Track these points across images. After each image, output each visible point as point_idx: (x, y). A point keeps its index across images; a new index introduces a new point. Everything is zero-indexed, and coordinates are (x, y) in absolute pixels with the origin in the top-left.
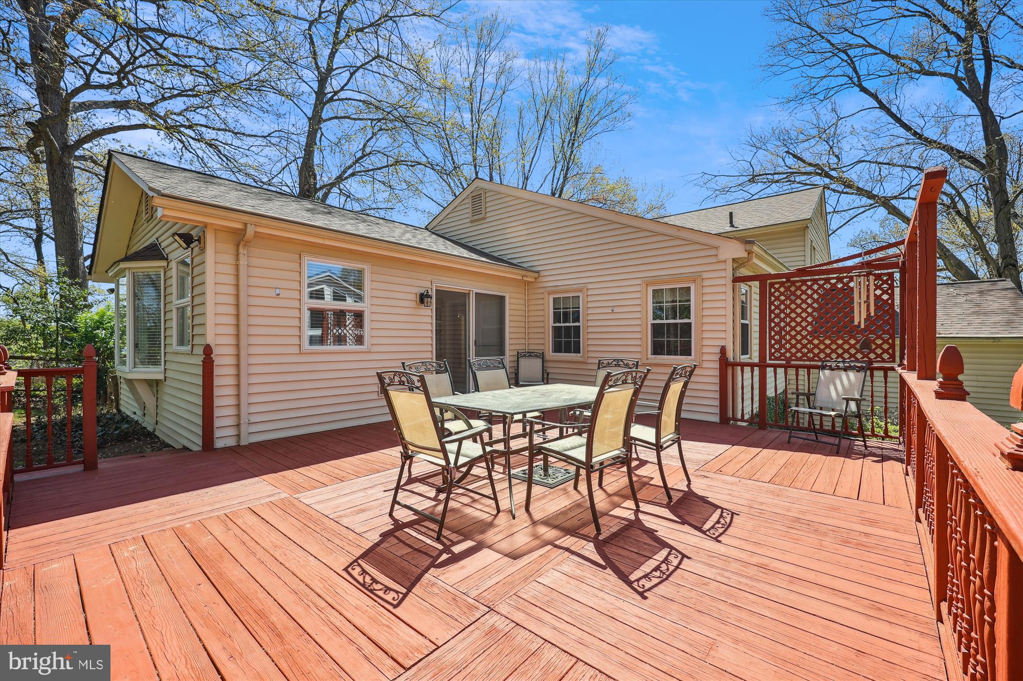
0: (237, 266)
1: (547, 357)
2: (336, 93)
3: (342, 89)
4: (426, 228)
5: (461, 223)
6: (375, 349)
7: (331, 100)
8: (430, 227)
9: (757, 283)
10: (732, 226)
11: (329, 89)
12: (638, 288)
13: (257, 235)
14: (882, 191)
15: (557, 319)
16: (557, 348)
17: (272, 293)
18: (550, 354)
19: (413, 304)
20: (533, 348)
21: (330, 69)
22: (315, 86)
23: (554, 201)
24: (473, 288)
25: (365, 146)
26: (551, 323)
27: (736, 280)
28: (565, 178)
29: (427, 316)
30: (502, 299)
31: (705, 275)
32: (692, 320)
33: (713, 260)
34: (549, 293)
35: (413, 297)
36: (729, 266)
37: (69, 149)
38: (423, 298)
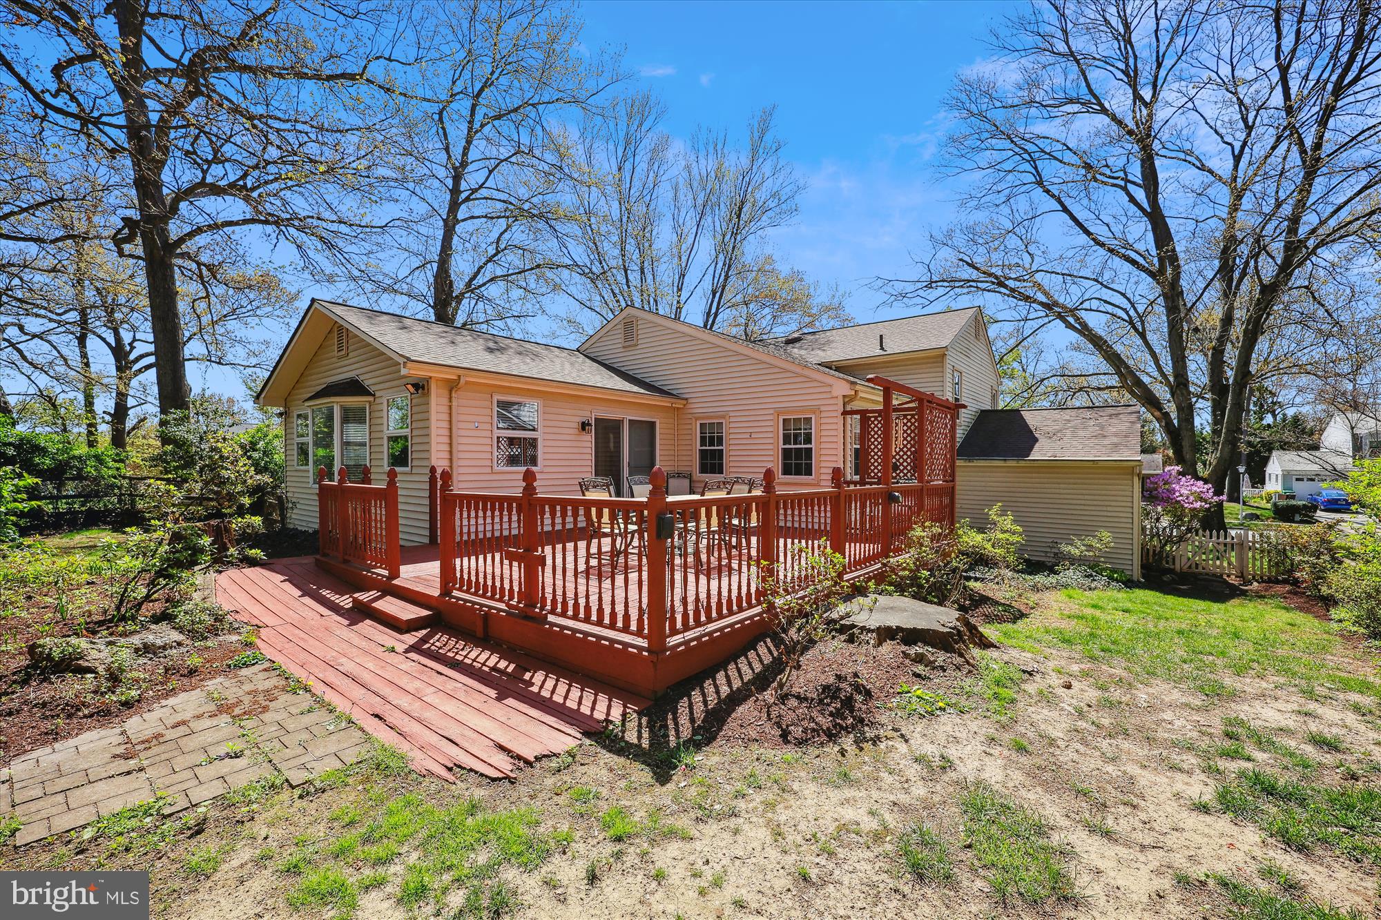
0: (450, 407)
1: (694, 478)
2: (474, 191)
3: (481, 187)
4: (578, 350)
5: (613, 349)
6: (546, 470)
7: (467, 199)
8: (582, 349)
9: (858, 417)
10: (882, 349)
11: (463, 186)
12: (771, 417)
13: (467, 383)
14: (1068, 300)
15: (703, 442)
16: (704, 470)
17: (471, 426)
18: (697, 475)
19: (576, 431)
20: (682, 469)
21: (464, 164)
22: (450, 182)
23: (706, 336)
24: (627, 416)
25: (499, 239)
26: (699, 447)
27: (845, 413)
28: (727, 277)
29: (589, 440)
30: (652, 424)
31: (823, 408)
32: (813, 446)
33: (828, 396)
34: (696, 419)
35: (576, 425)
36: (841, 399)
37: (171, 248)
38: (584, 426)
